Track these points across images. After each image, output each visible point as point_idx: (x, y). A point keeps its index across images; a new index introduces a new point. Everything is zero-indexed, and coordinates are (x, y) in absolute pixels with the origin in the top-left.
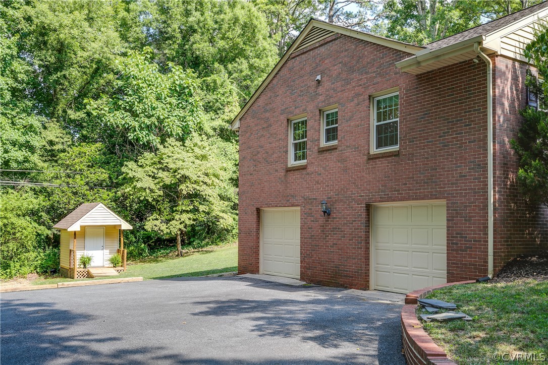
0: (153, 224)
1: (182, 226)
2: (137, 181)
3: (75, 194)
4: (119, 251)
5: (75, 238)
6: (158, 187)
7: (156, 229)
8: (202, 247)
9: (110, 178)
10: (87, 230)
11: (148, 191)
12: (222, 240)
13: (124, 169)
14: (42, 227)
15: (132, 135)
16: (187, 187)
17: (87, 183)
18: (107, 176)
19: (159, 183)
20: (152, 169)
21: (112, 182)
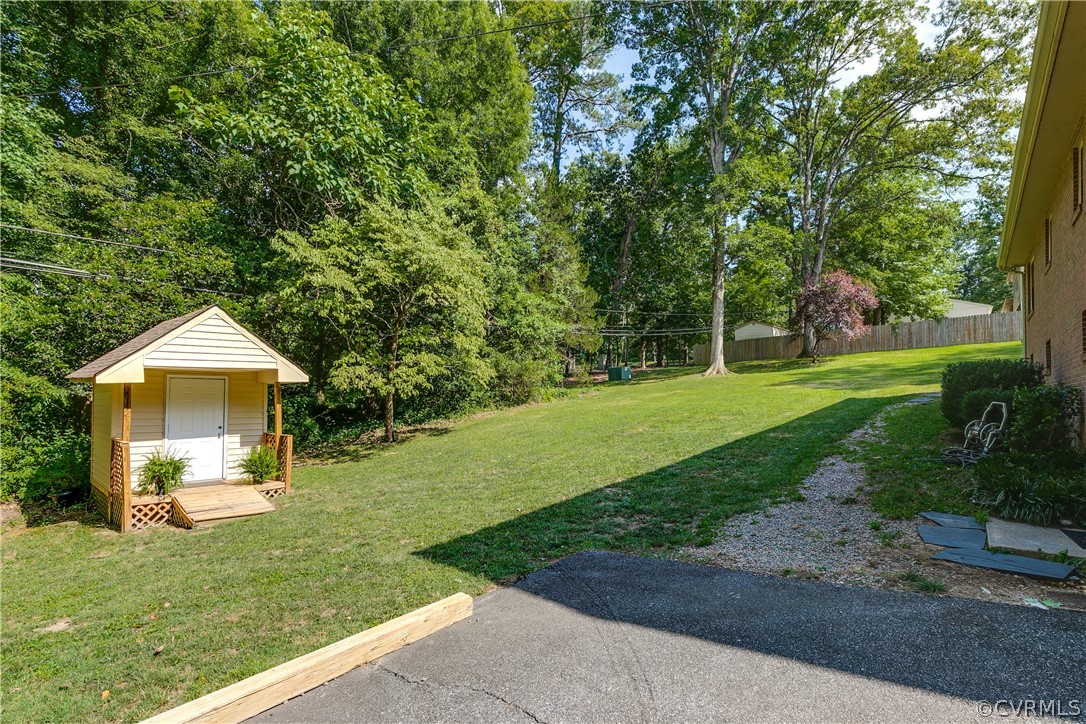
0: (351, 373)
1: (421, 379)
2: (312, 272)
3: (142, 298)
4: (266, 439)
5: (127, 405)
6: (363, 289)
7: (361, 384)
8: (421, 421)
9: (238, 272)
10: (173, 384)
11: (340, 296)
12: (454, 409)
13: (275, 244)
14: (35, 380)
15: (298, 167)
16: (436, 290)
17: (179, 277)
18: (230, 264)
19: (363, 282)
20: (346, 253)
21: (244, 283)
